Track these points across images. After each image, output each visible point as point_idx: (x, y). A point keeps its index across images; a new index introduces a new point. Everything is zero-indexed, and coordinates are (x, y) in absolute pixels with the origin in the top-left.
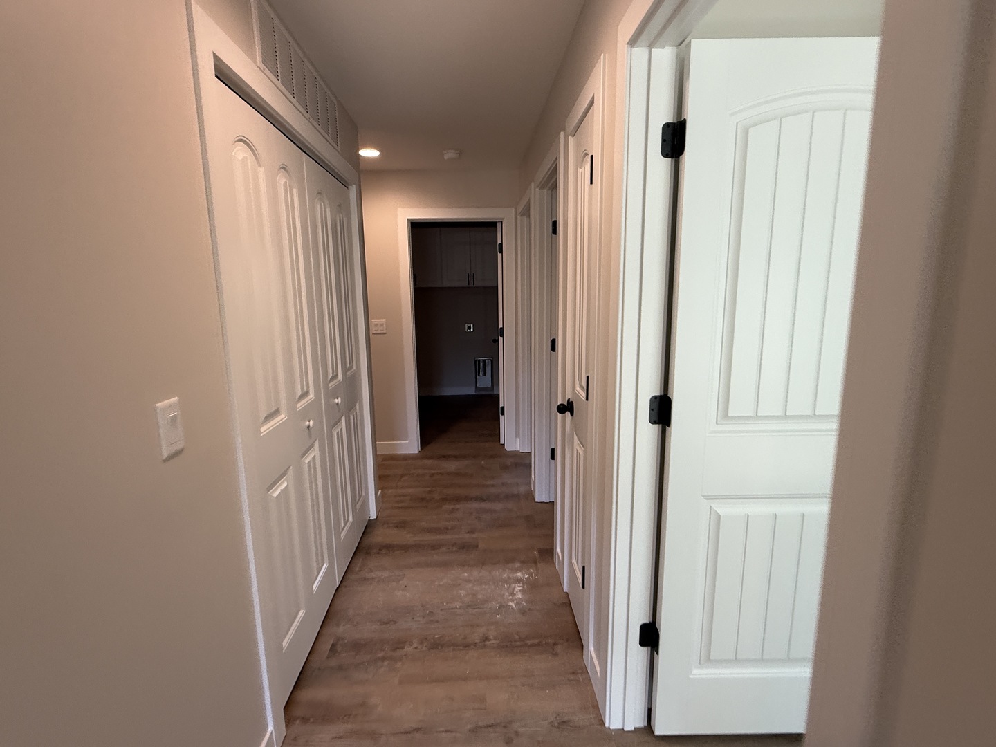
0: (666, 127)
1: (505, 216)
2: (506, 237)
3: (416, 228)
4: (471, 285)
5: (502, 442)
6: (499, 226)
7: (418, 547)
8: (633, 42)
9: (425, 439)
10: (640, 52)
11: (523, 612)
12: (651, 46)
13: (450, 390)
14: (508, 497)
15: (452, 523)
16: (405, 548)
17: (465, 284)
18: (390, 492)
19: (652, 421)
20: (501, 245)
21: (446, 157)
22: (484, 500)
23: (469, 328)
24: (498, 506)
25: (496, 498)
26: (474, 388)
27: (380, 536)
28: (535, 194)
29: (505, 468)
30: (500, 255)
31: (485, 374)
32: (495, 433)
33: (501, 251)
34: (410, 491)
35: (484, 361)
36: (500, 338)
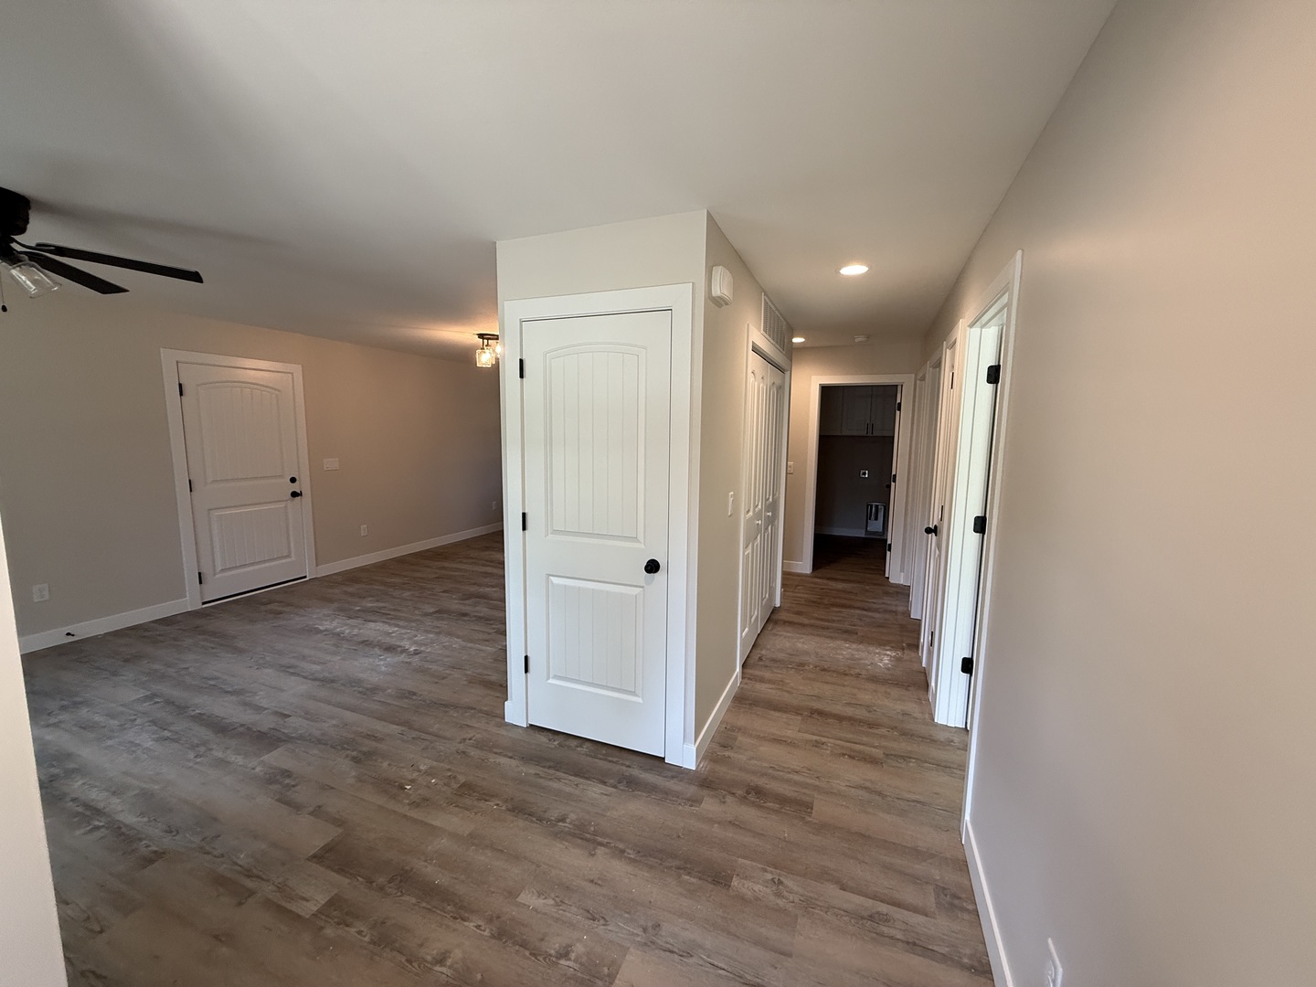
0: (990, 368)
1: (905, 380)
2: (905, 398)
3: (825, 390)
4: (870, 434)
5: (887, 576)
6: (899, 388)
7: (812, 626)
8: (971, 326)
9: (816, 565)
10: (976, 331)
11: (888, 669)
12: (982, 327)
13: (840, 531)
14: (886, 611)
15: (840, 618)
16: (804, 625)
17: (863, 433)
18: (788, 594)
19: (975, 531)
20: (900, 404)
21: (856, 340)
22: (866, 610)
23: (864, 474)
24: (877, 615)
25: (876, 611)
26: (864, 531)
27: (783, 616)
28: (929, 371)
29: (887, 593)
30: (898, 412)
31: (876, 519)
32: (881, 567)
33: (899, 409)
34: (806, 596)
35: (877, 506)
36: (893, 484)
